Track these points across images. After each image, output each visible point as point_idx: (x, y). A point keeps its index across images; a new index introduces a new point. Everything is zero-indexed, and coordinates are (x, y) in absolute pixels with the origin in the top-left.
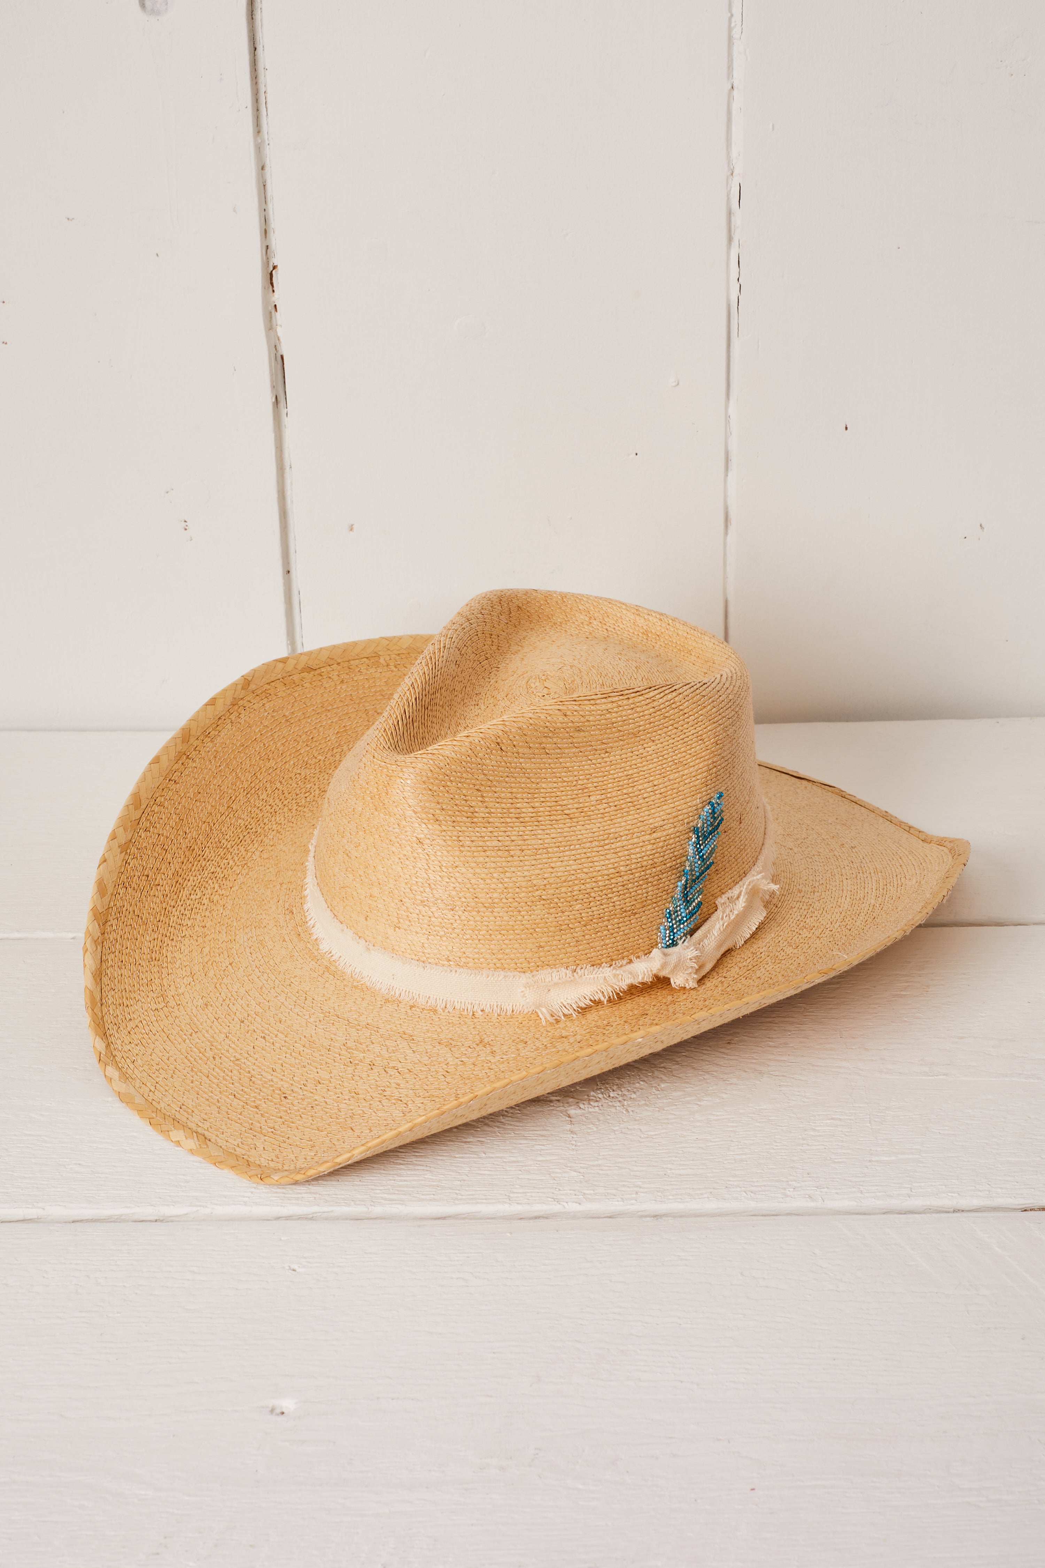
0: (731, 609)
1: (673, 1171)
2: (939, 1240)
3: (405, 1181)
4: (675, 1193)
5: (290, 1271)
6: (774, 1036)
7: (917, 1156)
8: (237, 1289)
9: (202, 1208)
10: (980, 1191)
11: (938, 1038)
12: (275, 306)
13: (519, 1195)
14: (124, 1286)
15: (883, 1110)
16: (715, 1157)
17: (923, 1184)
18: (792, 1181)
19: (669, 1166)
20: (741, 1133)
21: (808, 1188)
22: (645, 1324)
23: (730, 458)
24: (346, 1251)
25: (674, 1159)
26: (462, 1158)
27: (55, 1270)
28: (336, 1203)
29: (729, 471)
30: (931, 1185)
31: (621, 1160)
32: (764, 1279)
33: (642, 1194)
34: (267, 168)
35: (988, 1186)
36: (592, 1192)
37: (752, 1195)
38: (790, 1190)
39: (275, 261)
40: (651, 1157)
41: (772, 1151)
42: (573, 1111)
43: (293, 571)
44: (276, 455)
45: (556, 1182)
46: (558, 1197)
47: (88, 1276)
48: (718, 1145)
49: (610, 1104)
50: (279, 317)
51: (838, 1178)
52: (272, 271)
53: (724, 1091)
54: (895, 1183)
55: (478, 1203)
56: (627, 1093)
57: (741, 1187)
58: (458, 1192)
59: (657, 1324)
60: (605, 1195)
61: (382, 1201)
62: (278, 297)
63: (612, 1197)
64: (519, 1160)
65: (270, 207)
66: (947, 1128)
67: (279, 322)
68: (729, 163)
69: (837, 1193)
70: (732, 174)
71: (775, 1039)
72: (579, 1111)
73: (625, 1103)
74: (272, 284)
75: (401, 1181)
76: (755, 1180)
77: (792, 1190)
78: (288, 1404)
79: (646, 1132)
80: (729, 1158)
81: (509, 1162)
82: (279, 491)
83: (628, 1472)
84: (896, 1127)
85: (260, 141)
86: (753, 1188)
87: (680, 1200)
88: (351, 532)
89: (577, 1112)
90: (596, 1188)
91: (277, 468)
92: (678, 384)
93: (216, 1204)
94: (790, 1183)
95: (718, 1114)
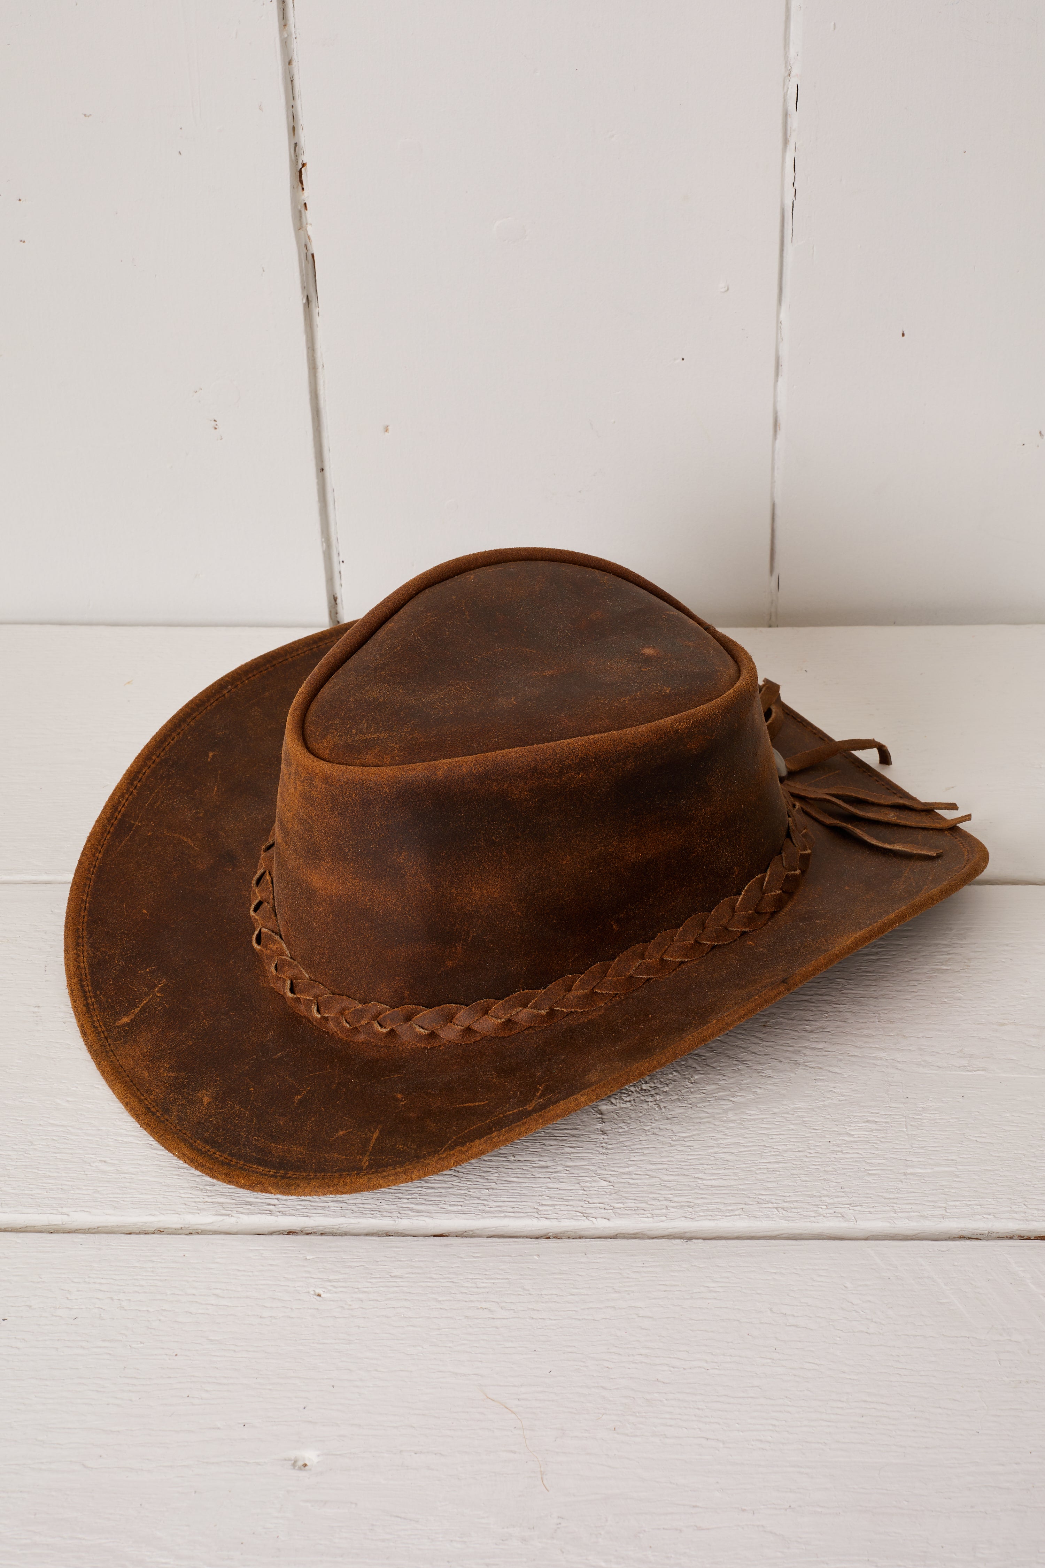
0: (778, 512)
1: (704, 1182)
2: (972, 1273)
3: (433, 1188)
4: (705, 1208)
5: (315, 1297)
6: (811, 1018)
7: (954, 1169)
8: (261, 1317)
9: (228, 1217)
10: (1016, 1213)
11: (979, 1024)
12: (305, 204)
13: (548, 1208)
14: (148, 1311)
15: (920, 1111)
16: (747, 1165)
17: (958, 1203)
18: (824, 1196)
19: (700, 1175)
20: (774, 1137)
21: (841, 1206)
22: (672, 1369)
23: (780, 364)
24: (371, 1274)
25: (706, 1166)
26: (491, 1161)
27: (79, 1291)
28: (363, 1214)
29: (780, 376)
30: (967, 1205)
31: (653, 1167)
32: (794, 1316)
33: (673, 1210)
34: (294, 63)
35: (1024, 1207)
36: (622, 1206)
37: (784, 1212)
38: (823, 1207)
39: (305, 158)
40: (682, 1164)
41: (806, 1159)
42: (604, 1107)
43: (327, 469)
44: (308, 356)
45: (585, 1193)
46: (587, 1212)
47: (112, 1299)
48: (750, 1151)
49: (642, 1098)
50: (310, 215)
51: (872, 1194)
52: (301, 169)
53: (758, 1085)
54: (929, 1201)
55: (506, 1217)
56: (659, 1086)
57: (772, 1203)
58: (485, 1202)
59: (684, 1369)
60: (635, 1210)
61: (409, 1212)
62: (307, 195)
63: (643, 1212)
64: (549, 1164)
65: (298, 103)
66: (984, 1135)
67: (309, 221)
68: (786, 63)
69: (870, 1212)
70: (789, 75)
71: (812, 1022)
72: (610, 1107)
73: (658, 1097)
74: (301, 182)
75: (429, 1188)
76: (788, 1194)
77: (825, 1207)
78: (310, 1456)
79: (678, 1133)
80: (761, 1167)
81: (539, 1167)
82: (311, 392)
83: (650, 1547)
84: (933, 1132)
85: (286, 36)
86: (785, 1204)
87: (710, 1218)
88: (386, 433)
89: (608, 1107)
90: (627, 1201)
91: (309, 369)
92: (728, 289)
93: (242, 1213)
94: (823, 1198)
95: (752, 1112)
